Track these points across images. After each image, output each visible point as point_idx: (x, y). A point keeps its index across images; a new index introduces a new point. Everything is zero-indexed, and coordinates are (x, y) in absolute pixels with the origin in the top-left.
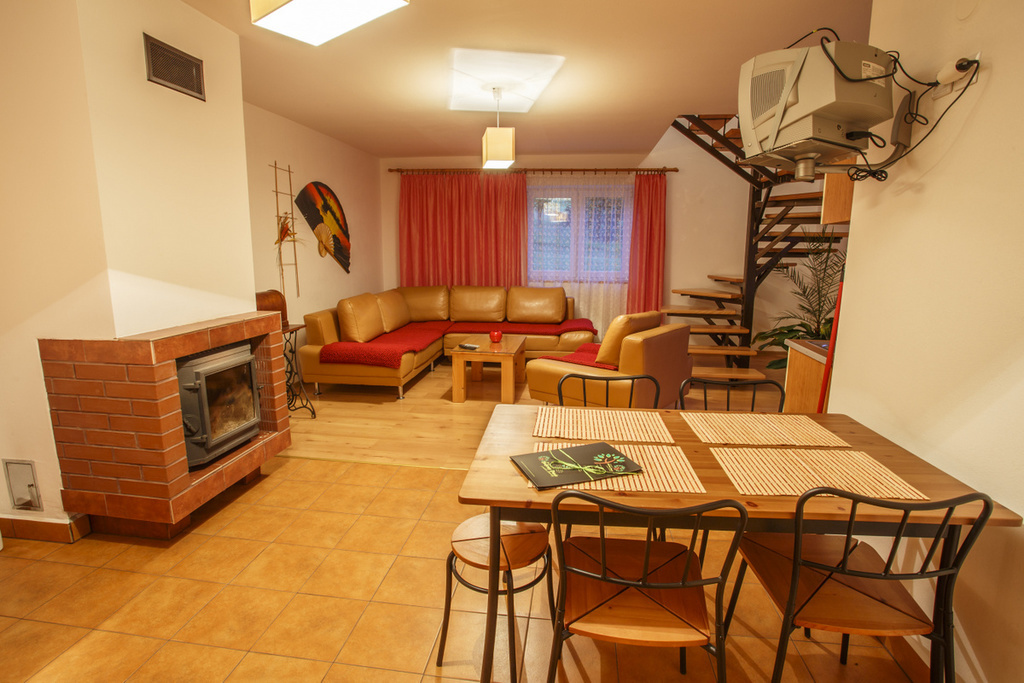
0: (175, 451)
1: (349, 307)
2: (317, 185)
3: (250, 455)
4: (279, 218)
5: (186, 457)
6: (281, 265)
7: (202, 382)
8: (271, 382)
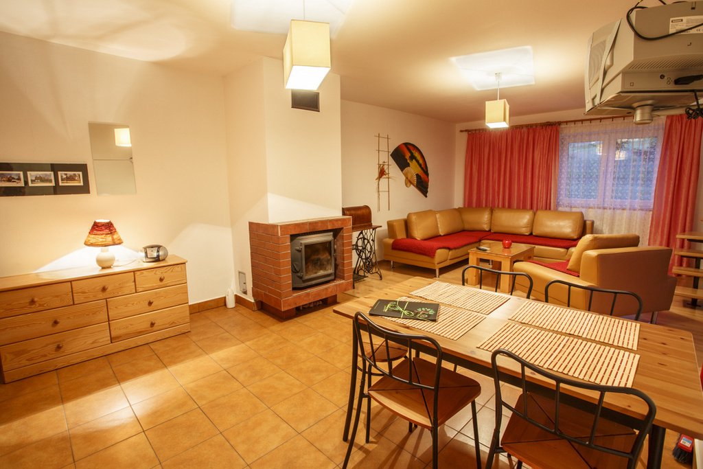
0: (287, 278)
1: (414, 218)
2: (406, 145)
3: (326, 289)
4: (379, 165)
5: (291, 282)
6: (379, 191)
7: (303, 247)
8: (343, 254)
